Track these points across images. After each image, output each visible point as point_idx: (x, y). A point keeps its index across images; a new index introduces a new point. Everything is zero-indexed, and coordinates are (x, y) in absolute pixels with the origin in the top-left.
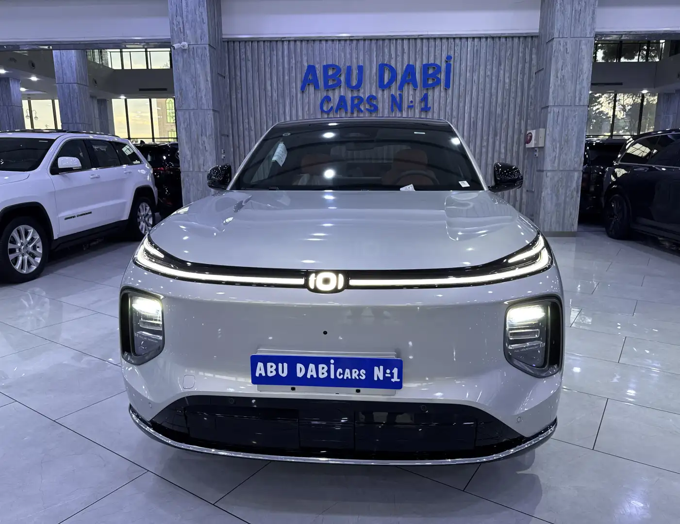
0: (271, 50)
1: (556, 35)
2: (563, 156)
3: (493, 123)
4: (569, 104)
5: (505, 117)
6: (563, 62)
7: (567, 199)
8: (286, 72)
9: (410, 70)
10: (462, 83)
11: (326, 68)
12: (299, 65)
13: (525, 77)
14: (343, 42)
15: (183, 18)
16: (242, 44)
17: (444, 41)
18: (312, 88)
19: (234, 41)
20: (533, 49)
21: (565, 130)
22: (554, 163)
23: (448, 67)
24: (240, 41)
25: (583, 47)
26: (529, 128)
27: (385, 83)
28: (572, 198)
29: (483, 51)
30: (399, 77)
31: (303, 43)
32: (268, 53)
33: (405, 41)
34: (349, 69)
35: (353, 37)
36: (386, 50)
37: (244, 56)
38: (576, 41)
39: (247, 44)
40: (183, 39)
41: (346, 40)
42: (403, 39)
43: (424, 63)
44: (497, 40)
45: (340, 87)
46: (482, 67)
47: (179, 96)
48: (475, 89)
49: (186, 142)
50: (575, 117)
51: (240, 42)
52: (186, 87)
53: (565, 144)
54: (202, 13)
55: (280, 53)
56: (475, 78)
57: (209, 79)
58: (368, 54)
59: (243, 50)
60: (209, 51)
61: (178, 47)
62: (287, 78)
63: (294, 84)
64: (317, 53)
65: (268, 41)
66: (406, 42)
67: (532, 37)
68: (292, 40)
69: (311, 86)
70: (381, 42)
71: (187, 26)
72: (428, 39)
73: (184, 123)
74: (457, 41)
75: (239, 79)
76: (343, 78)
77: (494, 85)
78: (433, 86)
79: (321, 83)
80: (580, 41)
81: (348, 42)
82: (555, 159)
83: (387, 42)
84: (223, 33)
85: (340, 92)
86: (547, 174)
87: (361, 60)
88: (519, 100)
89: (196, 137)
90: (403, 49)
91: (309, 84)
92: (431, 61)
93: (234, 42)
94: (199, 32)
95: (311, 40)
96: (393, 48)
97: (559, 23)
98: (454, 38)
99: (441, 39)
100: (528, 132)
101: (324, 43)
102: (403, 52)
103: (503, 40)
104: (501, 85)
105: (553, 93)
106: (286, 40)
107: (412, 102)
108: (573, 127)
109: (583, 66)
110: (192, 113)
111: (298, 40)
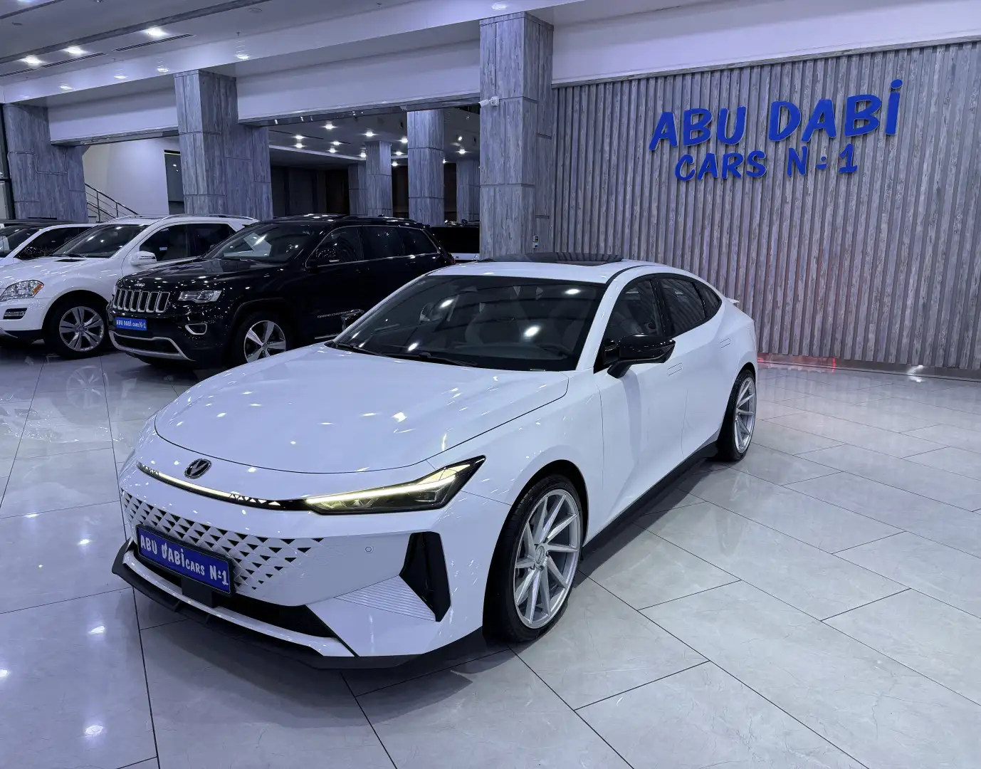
0: (614, 94)
8: (632, 124)
9: (825, 108)
10: (920, 123)
11: (688, 114)
12: (651, 114)
15: (495, 65)
16: (577, 91)
17: (891, 56)
18: (667, 145)
19: (566, 87)
23: (894, 99)
24: (573, 86)
27: (781, 130)
30: (805, 122)
31: (659, 81)
32: (609, 100)
33: (819, 62)
34: (723, 114)
35: (734, 64)
36: (787, 82)
37: (577, 107)
39: (583, 89)
41: (721, 71)
42: (815, 61)
43: (851, 95)
45: (709, 140)
48: (945, 133)
51: (573, 88)
52: (493, 158)
54: (517, 56)
55: (626, 98)
56: (947, 114)
57: (520, 143)
58: (756, 89)
59: (577, 99)
60: (524, 107)
61: (487, 104)
62: (632, 132)
63: (641, 142)
64: (678, 93)
65: (610, 83)
68: (644, 79)
69: (665, 142)
70: (779, 68)
71: (500, 75)
72: (862, 54)
74: (915, 54)
75: (570, 141)
76: (714, 129)
78: (864, 133)
79: (680, 137)
81: (725, 73)
84: (553, 77)
85: (708, 148)
87: (745, 99)
89: (500, 221)
90: (815, 75)
91: (662, 140)
92: (864, 91)
94: (513, 80)
95: (670, 76)
96: (798, 75)
98: (910, 50)
102: (814, 81)
106: (635, 80)
107: (824, 159)
110: (497, 188)
111: (652, 78)
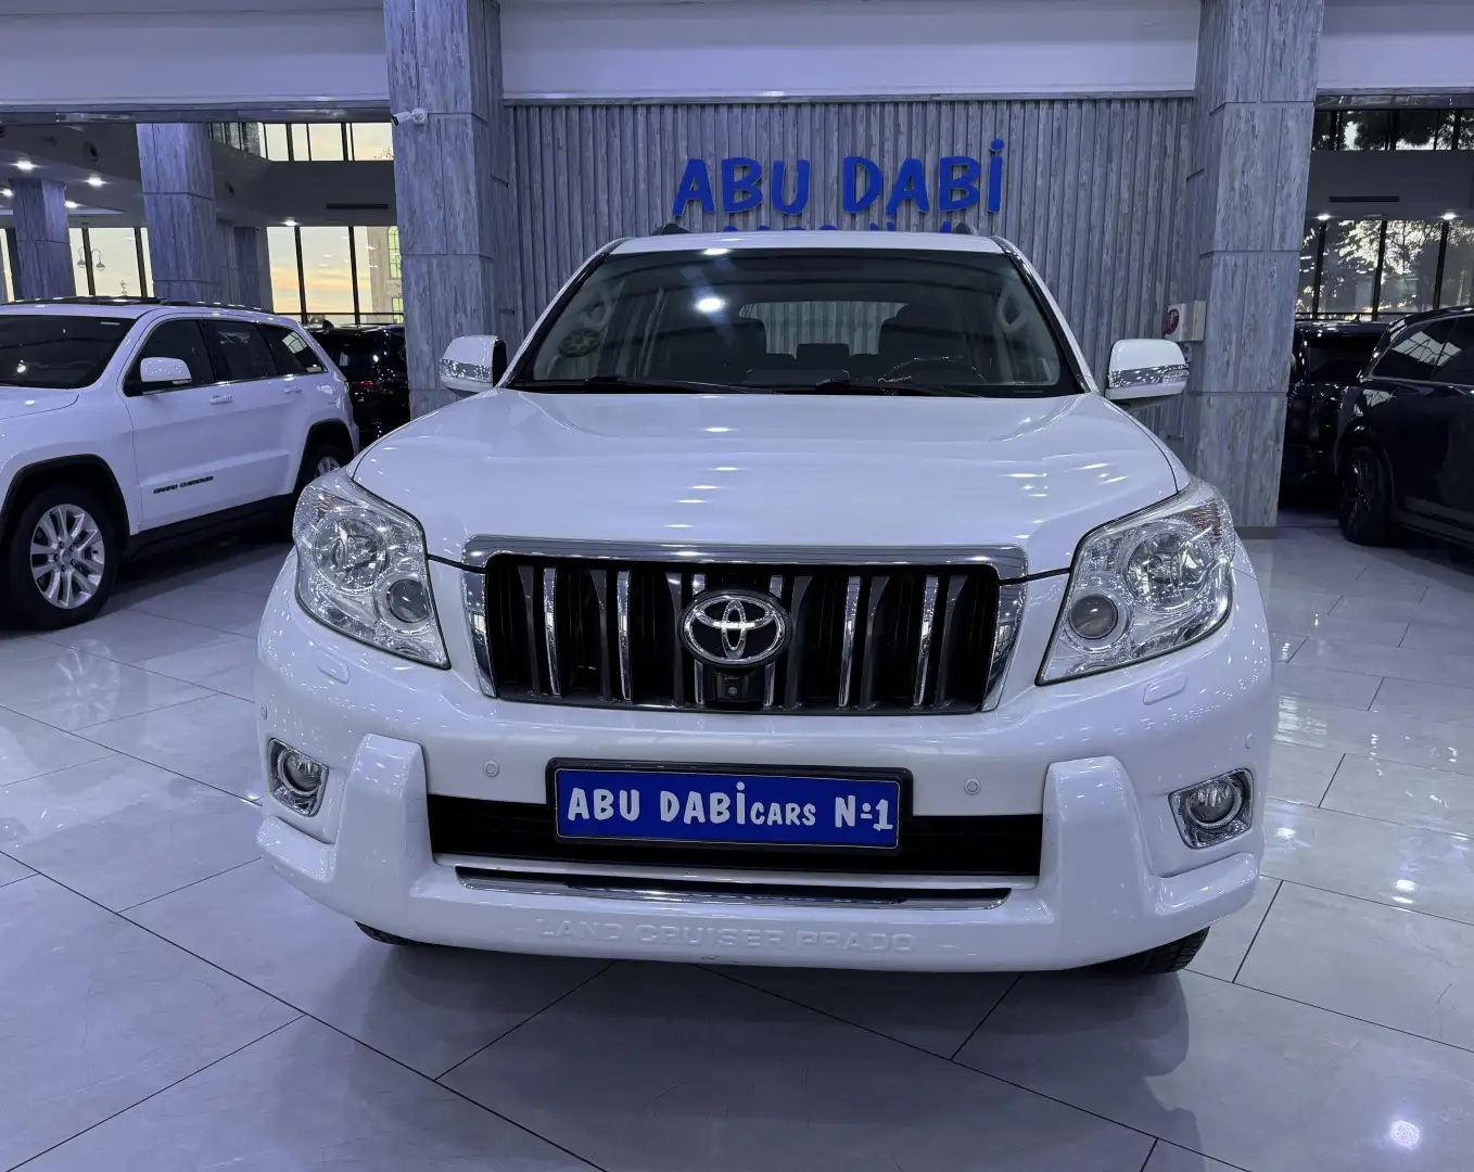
0: (610, 126)
1: (1230, 98)
2: (1246, 361)
3: (1092, 288)
4: (1259, 248)
5: (1121, 274)
6: (1246, 158)
7: (1255, 456)
8: (642, 173)
9: (912, 171)
10: (1027, 199)
11: (728, 166)
12: (670, 159)
13: (1165, 187)
14: (765, 110)
15: (415, 57)
16: (547, 114)
17: (988, 107)
18: (697, 209)
19: (528, 106)
20: (1183, 126)
21: (1249, 306)
22: (1225, 375)
23: (996, 164)
24: (541, 106)
25: (1291, 123)
26: (1172, 299)
27: (858, 199)
28: (1265, 453)
29: (1073, 132)
30: (888, 187)
31: (679, 110)
32: (602, 133)
33: (900, 108)
34: (779, 168)
35: (789, 97)
36: (861, 130)
37: (550, 138)
38: (1275, 109)
39: (557, 112)
40: (416, 103)
41: (772, 105)
42: (896, 104)
43: (944, 156)
44: (1103, 105)
45: (759, 207)
46: (1071, 167)
47: (407, 225)
48: (1055, 213)
49: (421, 326)
50: (1272, 276)
51: (540, 108)
52: (422, 206)
53: (1249, 337)
54: (457, 46)
55: (628, 133)
56: (1056, 189)
57: (473, 189)
58: (820, 136)
59: (548, 126)
60: (474, 130)
61: (407, 119)
62: (642, 186)
63: (658, 203)
64: (709, 134)
65: (601, 106)
66: (903, 110)
67: (1180, 100)
68: (655, 105)
69: (695, 204)
70: (849, 109)
71: (426, 73)
72: (952, 103)
73: (417, 284)
74: (1016, 108)
75: (540, 191)
76: (765, 189)
77: (1096, 204)
78: (963, 207)
79: (717, 197)
80: (1283, 110)
81: (777, 110)
82: (1228, 368)
83: (861, 110)
84: (505, 87)
85: (759, 218)
86: (1209, 400)
87: (806, 149)
88: (1151, 238)
89: (443, 314)
90: (897, 126)
91: (691, 201)
92: (960, 151)
93: (528, 108)
94: (451, 87)
95: (697, 105)
96: (875, 123)
97: (1239, 68)
98: (1009, 102)
99: (981, 103)
100: (1170, 309)
101: (724, 110)
102: (897, 133)
103: (1116, 106)
104: (1111, 204)
105: (1224, 223)
106: (642, 105)
108: (1267, 298)
109: (1289, 164)
110: (435, 262)
111: (669, 105)
